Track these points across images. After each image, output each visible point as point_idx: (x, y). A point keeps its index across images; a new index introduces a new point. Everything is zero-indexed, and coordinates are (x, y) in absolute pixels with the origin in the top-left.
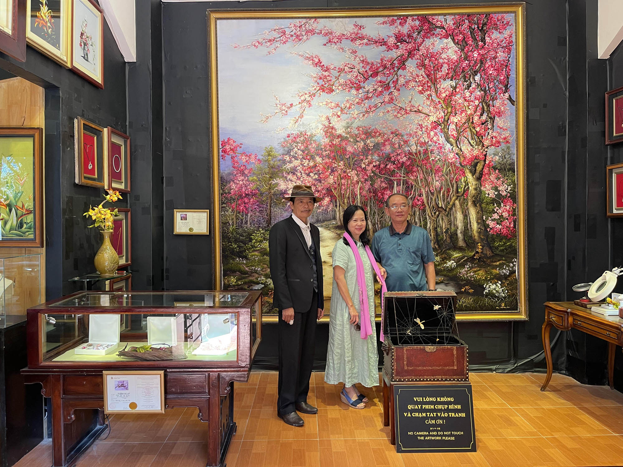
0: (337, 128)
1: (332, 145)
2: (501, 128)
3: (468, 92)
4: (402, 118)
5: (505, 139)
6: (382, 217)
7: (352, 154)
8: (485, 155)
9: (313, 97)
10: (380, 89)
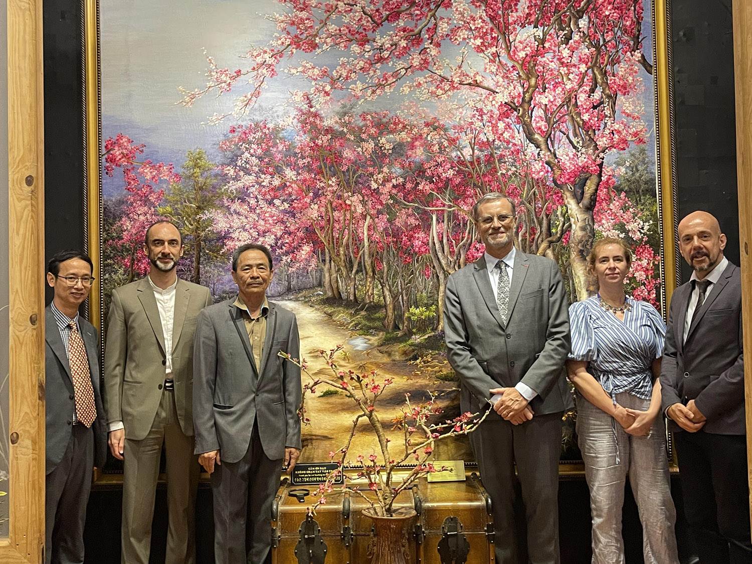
0: (323, 115)
1: (316, 148)
2: (628, 115)
3: (566, 49)
4: (444, 97)
5: (636, 134)
6: (410, 282)
7: (353, 163)
8: (601, 165)
9: (278, 57)
10: (403, 43)
